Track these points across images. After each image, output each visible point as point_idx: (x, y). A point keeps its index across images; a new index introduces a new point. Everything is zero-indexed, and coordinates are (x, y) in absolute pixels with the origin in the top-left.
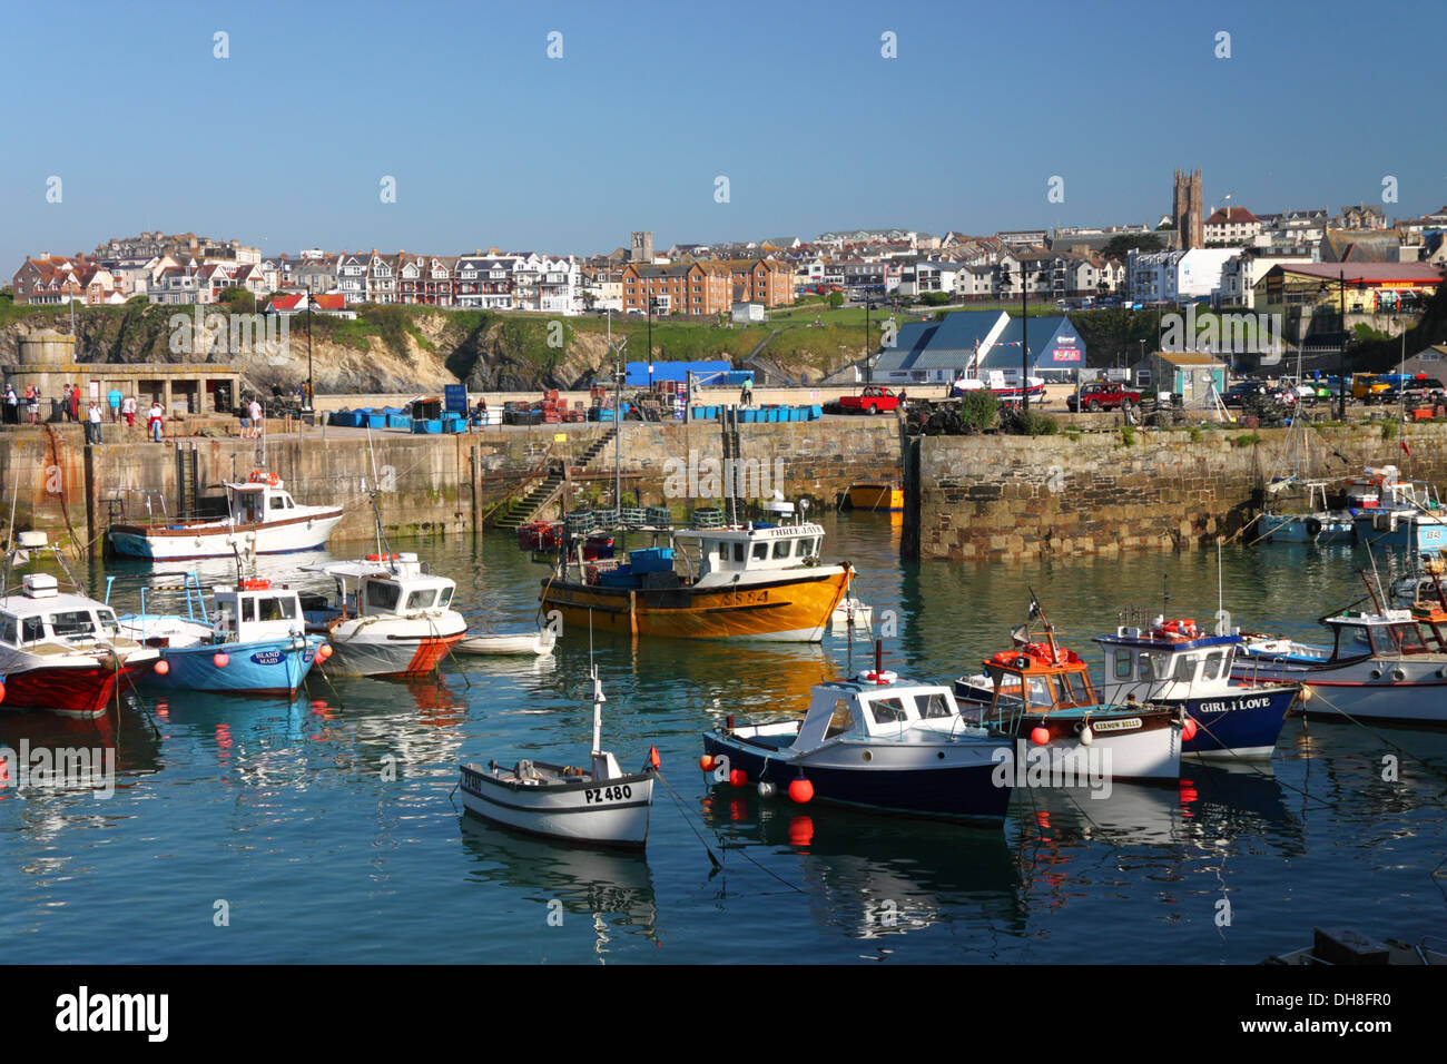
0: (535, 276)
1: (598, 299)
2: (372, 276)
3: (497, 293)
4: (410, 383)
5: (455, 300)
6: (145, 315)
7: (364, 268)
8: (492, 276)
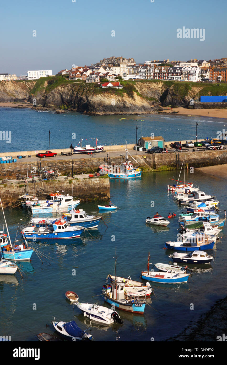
0: (187, 71)
1: (205, 76)
2: (147, 72)
3: (178, 76)
4: (134, 104)
5: (168, 78)
6: (83, 85)
7: (146, 70)
8: (177, 71)
